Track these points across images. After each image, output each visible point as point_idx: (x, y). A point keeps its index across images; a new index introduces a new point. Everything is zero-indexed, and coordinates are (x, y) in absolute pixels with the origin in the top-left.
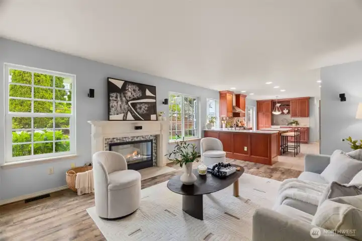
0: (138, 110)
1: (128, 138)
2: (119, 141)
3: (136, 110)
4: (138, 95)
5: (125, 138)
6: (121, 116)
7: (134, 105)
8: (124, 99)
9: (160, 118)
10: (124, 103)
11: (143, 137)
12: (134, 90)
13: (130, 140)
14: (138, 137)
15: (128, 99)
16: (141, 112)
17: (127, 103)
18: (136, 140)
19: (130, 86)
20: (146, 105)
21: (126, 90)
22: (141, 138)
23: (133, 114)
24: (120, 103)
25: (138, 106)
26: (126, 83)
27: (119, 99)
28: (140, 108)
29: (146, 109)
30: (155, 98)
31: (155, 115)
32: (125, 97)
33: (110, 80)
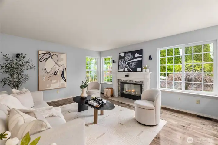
0: (130, 66)
1: (128, 80)
2: (124, 82)
3: (129, 66)
4: (131, 58)
5: (127, 80)
6: (122, 70)
7: (128, 64)
8: (124, 61)
9: (144, 70)
10: (124, 63)
11: (135, 82)
12: (129, 56)
13: (129, 82)
14: (133, 81)
15: (126, 61)
16: (132, 67)
17: (125, 63)
18: (132, 82)
19: (127, 54)
20: (135, 63)
21: (125, 57)
22: (134, 82)
23: (128, 68)
24: (122, 63)
25: (131, 64)
26: (126, 53)
27: (122, 62)
28: (132, 65)
29: (135, 65)
30: (141, 57)
31: (141, 68)
32: (125, 60)
33: (120, 54)
